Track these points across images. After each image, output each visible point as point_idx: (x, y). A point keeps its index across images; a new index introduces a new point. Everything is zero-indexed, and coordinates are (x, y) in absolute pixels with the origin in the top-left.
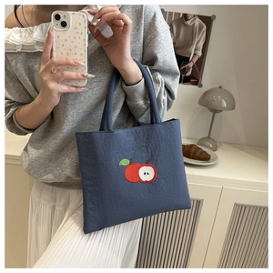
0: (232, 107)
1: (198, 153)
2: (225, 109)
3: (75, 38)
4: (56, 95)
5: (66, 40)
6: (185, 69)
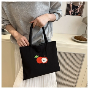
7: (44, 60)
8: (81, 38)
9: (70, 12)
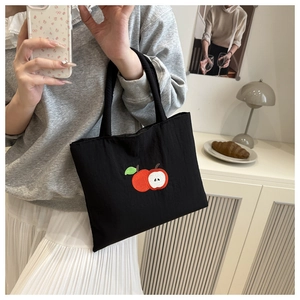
0: (272, 102)
2: (265, 104)
3: (56, 19)
5: (44, 22)
6: (222, 60)
7: (158, 179)
9: (204, 64)
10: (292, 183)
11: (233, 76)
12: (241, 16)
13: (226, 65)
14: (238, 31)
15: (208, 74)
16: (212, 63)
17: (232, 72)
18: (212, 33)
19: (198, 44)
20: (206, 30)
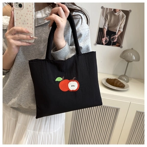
0: (138, 59)
1: (118, 84)
2: (134, 60)
3: (27, 14)
4: (14, 47)
5: (22, 15)
8: (116, 82)
9: (104, 40)
10: (143, 101)
11: (119, 46)
12: (123, 17)
13: (115, 41)
14: (121, 24)
15: (106, 45)
16: (108, 40)
17: (118, 44)
18: (108, 25)
19: (101, 30)
20: (105, 24)
